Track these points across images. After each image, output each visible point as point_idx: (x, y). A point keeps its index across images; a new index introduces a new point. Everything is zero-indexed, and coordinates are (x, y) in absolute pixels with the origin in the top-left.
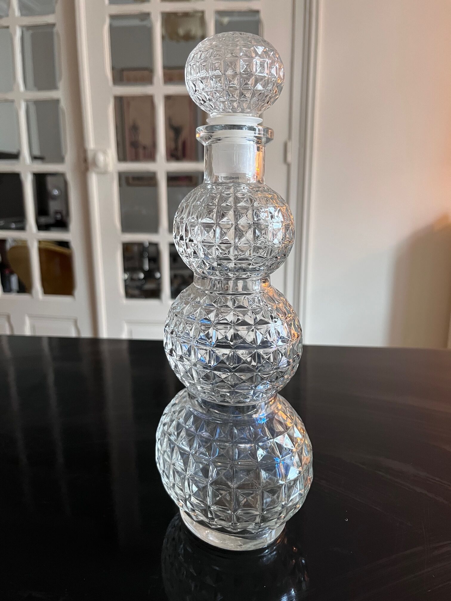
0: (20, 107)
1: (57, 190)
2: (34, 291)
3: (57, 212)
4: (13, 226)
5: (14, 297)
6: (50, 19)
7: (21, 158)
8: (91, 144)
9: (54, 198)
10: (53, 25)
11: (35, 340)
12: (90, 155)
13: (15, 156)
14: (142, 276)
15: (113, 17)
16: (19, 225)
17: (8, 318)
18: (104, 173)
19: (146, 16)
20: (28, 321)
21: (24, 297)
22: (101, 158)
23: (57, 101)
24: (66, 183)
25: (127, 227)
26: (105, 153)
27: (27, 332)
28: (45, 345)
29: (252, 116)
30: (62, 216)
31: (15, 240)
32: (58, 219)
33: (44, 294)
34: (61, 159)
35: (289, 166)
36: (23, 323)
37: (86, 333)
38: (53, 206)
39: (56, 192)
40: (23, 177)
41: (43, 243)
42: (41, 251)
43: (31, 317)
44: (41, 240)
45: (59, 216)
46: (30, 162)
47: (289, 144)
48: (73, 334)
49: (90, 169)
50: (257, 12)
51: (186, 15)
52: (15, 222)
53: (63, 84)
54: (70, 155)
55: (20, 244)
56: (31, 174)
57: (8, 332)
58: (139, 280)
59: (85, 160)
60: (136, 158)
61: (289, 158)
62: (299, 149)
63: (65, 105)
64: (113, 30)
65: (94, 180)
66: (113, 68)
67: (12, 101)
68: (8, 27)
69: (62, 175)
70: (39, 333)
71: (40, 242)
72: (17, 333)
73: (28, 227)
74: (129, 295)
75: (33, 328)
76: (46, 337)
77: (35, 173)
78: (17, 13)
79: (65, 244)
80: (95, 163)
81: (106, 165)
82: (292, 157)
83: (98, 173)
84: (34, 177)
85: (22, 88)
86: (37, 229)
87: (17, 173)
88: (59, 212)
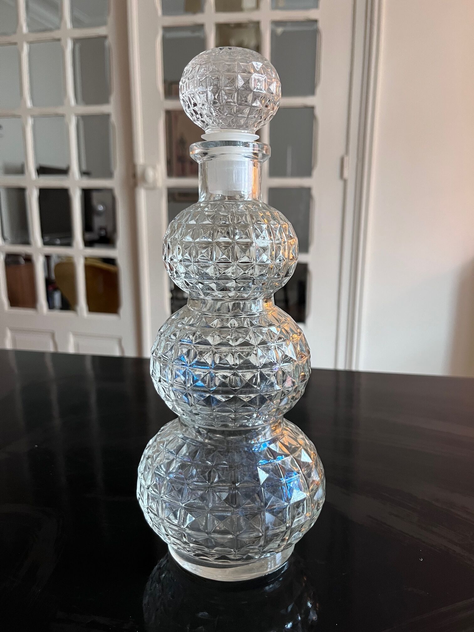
0: (71, 121)
1: (103, 206)
2: (78, 308)
3: (101, 229)
4: (58, 242)
5: (58, 314)
6: (101, 31)
7: (71, 173)
8: (141, 159)
9: (99, 213)
10: (105, 37)
11: (78, 358)
12: (139, 171)
13: (64, 172)
15: (166, 29)
16: (65, 241)
17: (53, 336)
18: (152, 188)
19: (200, 27)
20: (72, 339)
21: (67, 315)
22: (150, 173)
23: (108, 116)
24: (114, 199)
26: (154, 168)
27: (71, 350)
28: (88, 365)
29: (248, 133)
30: (106, 233)
31: (59, 257)
32: (103, 235)
33: (88, 312)
34: (109, 174)
35: (345, 181)
36: (67, 342)
37: (130, 353)
38: (98, 222)
39: (101, 208)
40: (72, 192)
41: (89, 259)
42: (88, 268)
43: (75, 335)
44: (87, 257)
45: (103, 233)
46: (79, 178)
47: (346, 159)
48: (117, 353)
49: (139, 185)
50: (316, 21)
51: (239, 26)
52: (60, 238)
53: (114, 98)
54: (118, 169)
55: (65, 261)
56: (80, 189)
57: (51, 349)
59: (134, 176)
60: (182, 174)
61: (346, 174)
62: (357, 166)
63: (115, 120)
64: (166, 42)
65: (142, 196)
66: (165, 82)
67: (63, 116)
68: (59, 40)
69: (110, 191)
70: (82, 352)
71: (86, 259)
72: (61, 350)
73: (75, 244)
75: (77, 346)
77: (83, 188)
78: (69, 25)
79: (111, 261)
80: (144, 178)
81: (155, 181)
82: (350, 173)
83: (147, 189)
84: (82, 193)
85: (73, 102)
86: (84, 246)
87: (66, 188)
88: (103, 229)
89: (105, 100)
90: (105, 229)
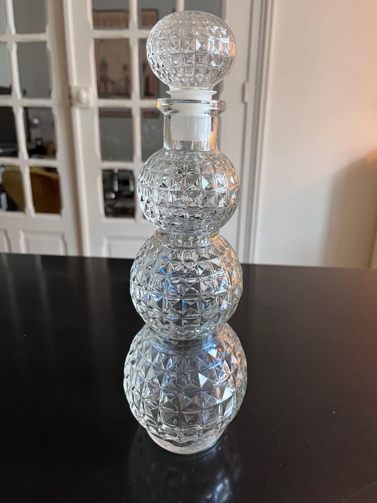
0: (12, 48)
1: (38, 120)
2: (27, 210)
3: (37, 139)
4: (1, 151)
7: (13, 93)
8: (75, 83)
9: (35, 126)
12: (74, 92)
13: (7, 91)
14: (113, 196)
17: (6, 233)
18: (85, 108)
20: (22, 236)
21: (18, 215)
22: (84, 95)
23: (44, 43)
25: (106, 156)
26: (87, 90)
30: (42, 143)
32: (39, 145)
33: (35, 213)
34: (47, 94)
35: (246, 104)
36: (18, 238)
37: (73, 252)
38: (34, 134)
39: (36, 121)
40: (15, 110)
41: (34, 168)
42: (33, 176)
43: (25, 231)
44: (31, 166)
45: (39, 143)
46: (21, 97)
47: (247, 85)
48: (61, 252)
49: (74, 105)
53: (49, 27)
54: (55, 91)
56: (22, 107)
58: (111, 199)
59: (70, 97)
61: (247, 99)
62: (255, 91)
63: (51, 47)
65: (77, 113)
67: (5, 43)
69: (48, 110)
71: (31, 168)
72: (14, 251)
73: (20, 155)
74: (107, 214)
76: (39, 255)
77: (25, 106)
79: (53, 170)
80: (78, 99)
81: (88, 102)
82: (249, 98)
83: (81, 109)
84: (24, 111)
85: (13, 31)
86: (28, 157)
87: (10, 107)
88: (39, 139)
89: (42, 30)
90: (41, 139)
